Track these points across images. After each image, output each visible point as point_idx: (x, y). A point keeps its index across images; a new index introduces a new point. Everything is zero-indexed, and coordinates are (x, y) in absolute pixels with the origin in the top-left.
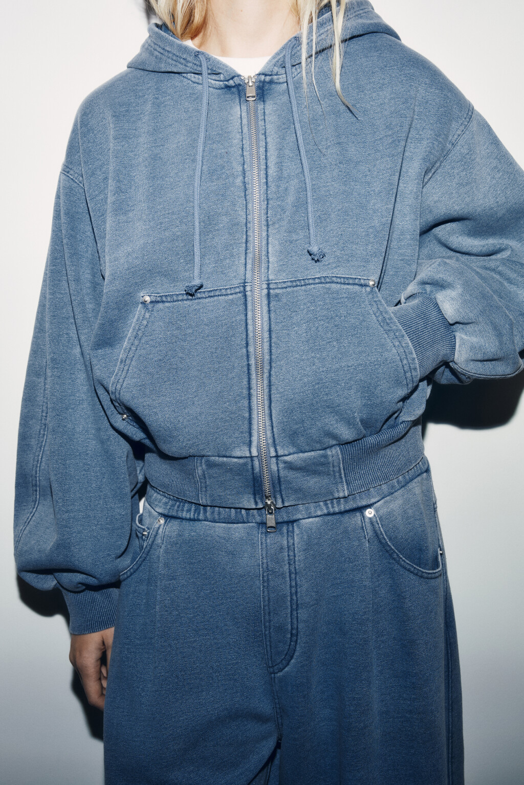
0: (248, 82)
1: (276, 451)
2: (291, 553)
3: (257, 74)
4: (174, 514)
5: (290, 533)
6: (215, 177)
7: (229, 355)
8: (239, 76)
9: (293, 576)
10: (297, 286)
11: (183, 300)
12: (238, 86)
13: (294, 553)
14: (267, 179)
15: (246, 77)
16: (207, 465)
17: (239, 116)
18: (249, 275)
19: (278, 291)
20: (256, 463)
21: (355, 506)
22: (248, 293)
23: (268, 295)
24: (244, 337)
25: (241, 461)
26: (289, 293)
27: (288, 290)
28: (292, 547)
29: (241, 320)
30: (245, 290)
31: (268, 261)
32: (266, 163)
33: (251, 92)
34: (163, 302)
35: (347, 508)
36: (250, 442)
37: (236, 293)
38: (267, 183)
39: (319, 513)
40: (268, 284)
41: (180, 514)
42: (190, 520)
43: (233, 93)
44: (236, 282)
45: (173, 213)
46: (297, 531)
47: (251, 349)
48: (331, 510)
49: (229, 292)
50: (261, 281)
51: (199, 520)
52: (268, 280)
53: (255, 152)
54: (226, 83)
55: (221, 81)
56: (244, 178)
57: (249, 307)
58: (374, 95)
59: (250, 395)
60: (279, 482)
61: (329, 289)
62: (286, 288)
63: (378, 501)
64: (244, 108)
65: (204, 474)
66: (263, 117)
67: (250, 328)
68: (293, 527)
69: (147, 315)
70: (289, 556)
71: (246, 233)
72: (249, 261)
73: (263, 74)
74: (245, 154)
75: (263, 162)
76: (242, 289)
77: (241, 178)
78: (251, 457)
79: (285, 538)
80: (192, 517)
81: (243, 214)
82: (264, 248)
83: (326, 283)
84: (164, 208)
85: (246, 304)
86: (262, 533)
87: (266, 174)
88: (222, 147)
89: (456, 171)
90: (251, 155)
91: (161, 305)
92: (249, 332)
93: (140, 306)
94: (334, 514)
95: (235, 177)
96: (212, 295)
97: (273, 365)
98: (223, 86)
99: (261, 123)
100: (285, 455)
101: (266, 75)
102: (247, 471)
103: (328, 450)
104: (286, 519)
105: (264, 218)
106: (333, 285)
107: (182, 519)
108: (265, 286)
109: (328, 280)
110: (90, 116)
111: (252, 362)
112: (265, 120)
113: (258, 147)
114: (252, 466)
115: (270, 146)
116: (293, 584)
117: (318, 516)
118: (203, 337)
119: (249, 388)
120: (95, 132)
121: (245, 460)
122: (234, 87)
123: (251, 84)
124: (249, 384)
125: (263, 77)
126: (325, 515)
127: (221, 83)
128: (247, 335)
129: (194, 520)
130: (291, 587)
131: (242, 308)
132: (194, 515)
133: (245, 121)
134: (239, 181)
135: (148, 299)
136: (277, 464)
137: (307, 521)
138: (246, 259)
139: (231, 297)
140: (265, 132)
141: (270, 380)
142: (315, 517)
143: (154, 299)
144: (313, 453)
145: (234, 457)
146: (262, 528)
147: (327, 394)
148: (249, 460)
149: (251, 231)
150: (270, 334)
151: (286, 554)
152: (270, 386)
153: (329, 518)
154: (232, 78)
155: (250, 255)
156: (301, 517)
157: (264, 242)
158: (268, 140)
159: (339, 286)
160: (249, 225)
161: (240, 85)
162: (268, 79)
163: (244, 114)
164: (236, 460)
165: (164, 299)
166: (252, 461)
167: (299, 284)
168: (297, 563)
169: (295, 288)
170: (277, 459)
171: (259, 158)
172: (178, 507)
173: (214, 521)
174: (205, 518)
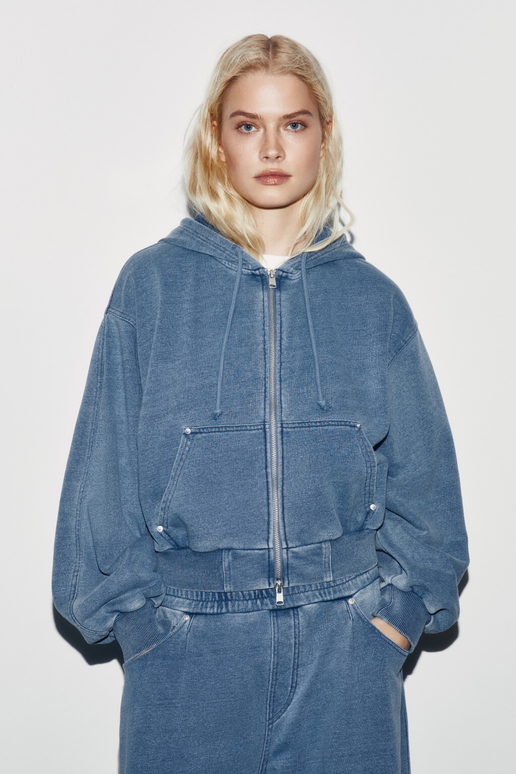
0: (270, 274)
1: (287, 544)
2: (297, 630)
3: (276, 269)
4: (199, 611)
5: (296, 616)
6: (243, 344)
7: (253, 474)
8: (263, 268)
9: (297, 646)
10: (302, 427)
11: (215, 432)
12: (262, 276)
13: (299, 630)
14: (281, 348)
15: (269, 270)
16: (233, 557)
17: (262, 299)
18: (267, 417)
19: (289, 430)
20: (272, 553)
22: (267, 430)
23: (282, 432)
24: (264, 461)
25: (261, 552)
26: (296, 432)
27: (295, 429)
28: (297, 626)
29: (261, 449)
30: (265, 427)
31: (281, 407)
32: (281, 336)
33: (272, 282)
34: (201, 433)
35: (336, 597)
36: (268, 537)
37: (258, 429)
38: (281, 350)
39: (316, 600)
40: (282, 424)
41: (204, 611)
42: (213, 614)
43: (257, 280)
44: (257, 421)
45: (212, 367)
46: (301, 613)
47: (269, 470)
48: (325, 599)
49: (252, 428)
50: (276, 421)
52: (281, 421)
53: (272, 327)
54: (254, 272)
55: (249, 270)
56: (265, 346)
57: (268, 440)
58: (355, 297)
59: (268, 505)
60: (288, 567)
61: (327, 430)
62: (294, 428)
63: (356, 593)
64: (266, 293)
65: (229, 566)
66: (279, 302)
67: (268, 455)
68: (297, 611)
69: (189, 443)
70: (295, 632)
71: (265, 385)
72: (268, 406)
73: (281, 270)
74: (265, 328)
75: (278, 335)
76: (263, 427)
77: (262, 345)
78: (269, 549)
79: (293, 619)
80: (215, 611)
81: (263, 371)
82: (278, 397)
83: (325, 426)
84: (205, 362)
85: (265, 438)
86: (273, 616)
87: (281, 344)
88: (249, 321)
89: (407, 363)
90: (270, 329)
91: (199, 436)
92: (268, 458)
93: (183, 436)
94: (327, 601)
95: (259, 345)
96: (239, 429)
97: (285, 482)
98: (250, 274)
99: (278, 307)
100: (293, 547)
101: (283, 272)
102: (265, 559)
103: (323, 544)
104: (292, 605)
105: (278, 376)
106: (330, 427)
107: (206, 614)
108: (279, 425)
109: (326, 424)
110: (145, 280)
111: (270, 480)
112: (280, 304)
113: (275, 323)
114: (269, 555)
115: (284, 325)
116: (297, 651)
117: (316, 603)
118: (231, 460)
119: (268, 499)
120: (148, 293)
121: (264, 551)
122: (258, 276)
123: (272, 276)
124: (268, 495)
125: (281, 273)
126: (320, 602)
127: (249, 271)
128: (266, 460)
129: (217, 614)
130: (295, 653)
131: (262, 440)
132: (218, 609)
133: (266, 304)
134: (261, 346)
135: (188, 431)
136: (287, 553)
137: (308, 606)
138: (265, 405)
139: (254, 432)
140: (281, 313)
141: (283, 493)
142: (314, 603)
143: (194, 431)
144: (313, 546)
145: (256, 549)
146: (273, 613)
147: (325, 503)
148: (267, 551)
149: (268, 384)
150: (283, 460)
151: (293, 631)
152: (283, 497)
153: (324, 604)
154: (258, 269)
155: (268, 402)
156: (303, 604)
157: (278, 393)
158: (283, 319)
159: (333, 427)
160: (267, 380)
161: (263, 275)
162: (284, 274)
163: (266, 299)
164: (258, 551)
165: (202, 431)
166: (269, 551)
167: (304, 425)
168: (300, 637)
169: (301, 429)
170: (287, 551)
171: (275, 332)
172: (202, 605)
173: (234, 612)
174: (228, 612)
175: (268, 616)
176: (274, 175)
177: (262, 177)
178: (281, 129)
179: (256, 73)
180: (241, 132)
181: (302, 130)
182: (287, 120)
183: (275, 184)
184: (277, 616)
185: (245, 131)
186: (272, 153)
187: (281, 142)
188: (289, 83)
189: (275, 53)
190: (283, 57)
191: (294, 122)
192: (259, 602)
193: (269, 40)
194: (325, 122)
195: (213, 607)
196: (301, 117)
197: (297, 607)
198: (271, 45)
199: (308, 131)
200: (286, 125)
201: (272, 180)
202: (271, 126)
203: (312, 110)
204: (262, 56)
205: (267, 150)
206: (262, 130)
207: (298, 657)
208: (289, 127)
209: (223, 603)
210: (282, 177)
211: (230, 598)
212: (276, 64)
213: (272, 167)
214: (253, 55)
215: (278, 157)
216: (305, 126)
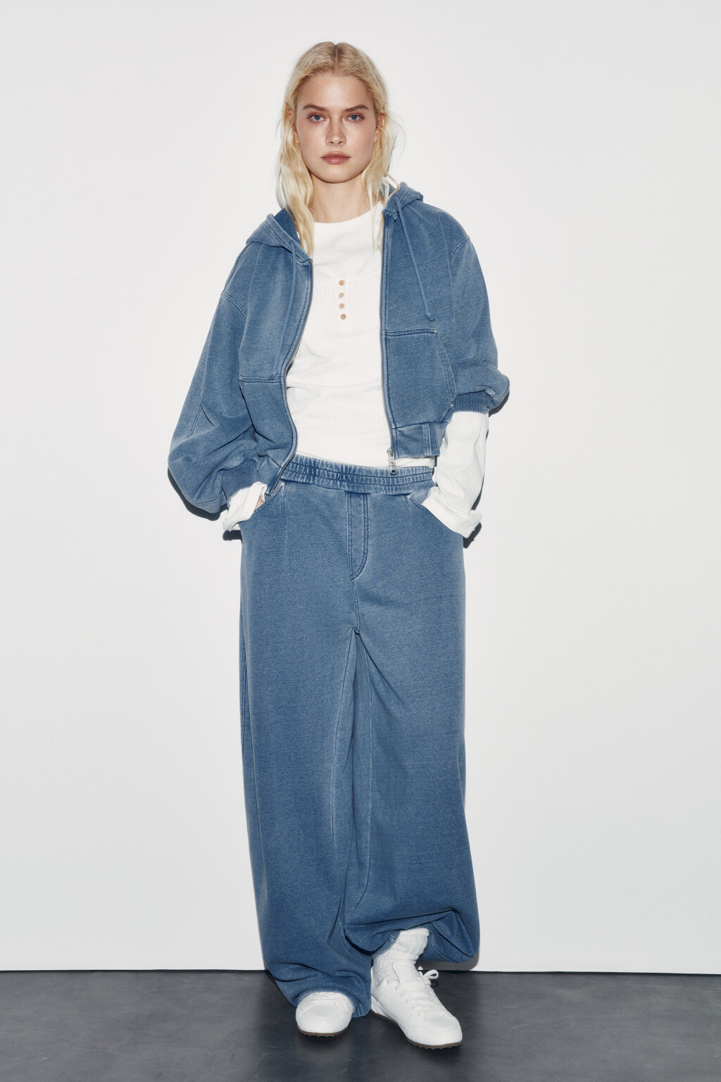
1: (395, 425)
4: (292, 479)
9: (366, 520)
21: (400, 493)
28: (366, 505)
35: (397, 492)
39: (382, 493)
41: (296, 480)
42: (303, 483)
51: (309, 484)
60: (397, 443)
61: (413, 337)
79: (362, 501)
80: (304, 481)
86: (348, 497)
100: (400, 427)
104: (363, 492)
106: (415, 335)
107: (297, 482)
116: (366, 524)
126: (384, 495)
129: (306, 483)
130: (364, 526)
132: (306, 480)
136: (396, 432)
137: (375, 495)
144: (414, 426)
146: (348, 494)
156: (372, 493)
172: (295, 475)
173: (318, 486)
174: (314, 483)
175: (344, 495)
176: (336, 156)
177: (328, 158)
178: (344, 120)
179: (324, 74)
180: (312, 121)
181: (359, 120)
182: (348, 113)
183: (338, 163)
184: (351, 497)
185: (314, 120)
186: (336, 139)
187: (343, 130)
188: (351, 82)
189: (340, 58)
190: (346, 62)
191: (354, 114)
192: (338, 483)
193: (336, 46)
194: (380, 114)
195: (303, 478)
196: (359, 111)
197: (366, 494)
198: (338, 51)
199: (364, 121)
200: (348, 117)
201: (335, 161)
202: (336, 117)
203: (369, 104)
204: (330, 61)
205: (332, 136)
206: (328, 120)
207: (368, 529)
208: (350, 118)
209: (312, 477)
210: (343, 158)
211: (317, 474)
212: (340, 67)
213: (335, 150)
214: (323, 59)
215: (340, 143)
216: (362, 118)
